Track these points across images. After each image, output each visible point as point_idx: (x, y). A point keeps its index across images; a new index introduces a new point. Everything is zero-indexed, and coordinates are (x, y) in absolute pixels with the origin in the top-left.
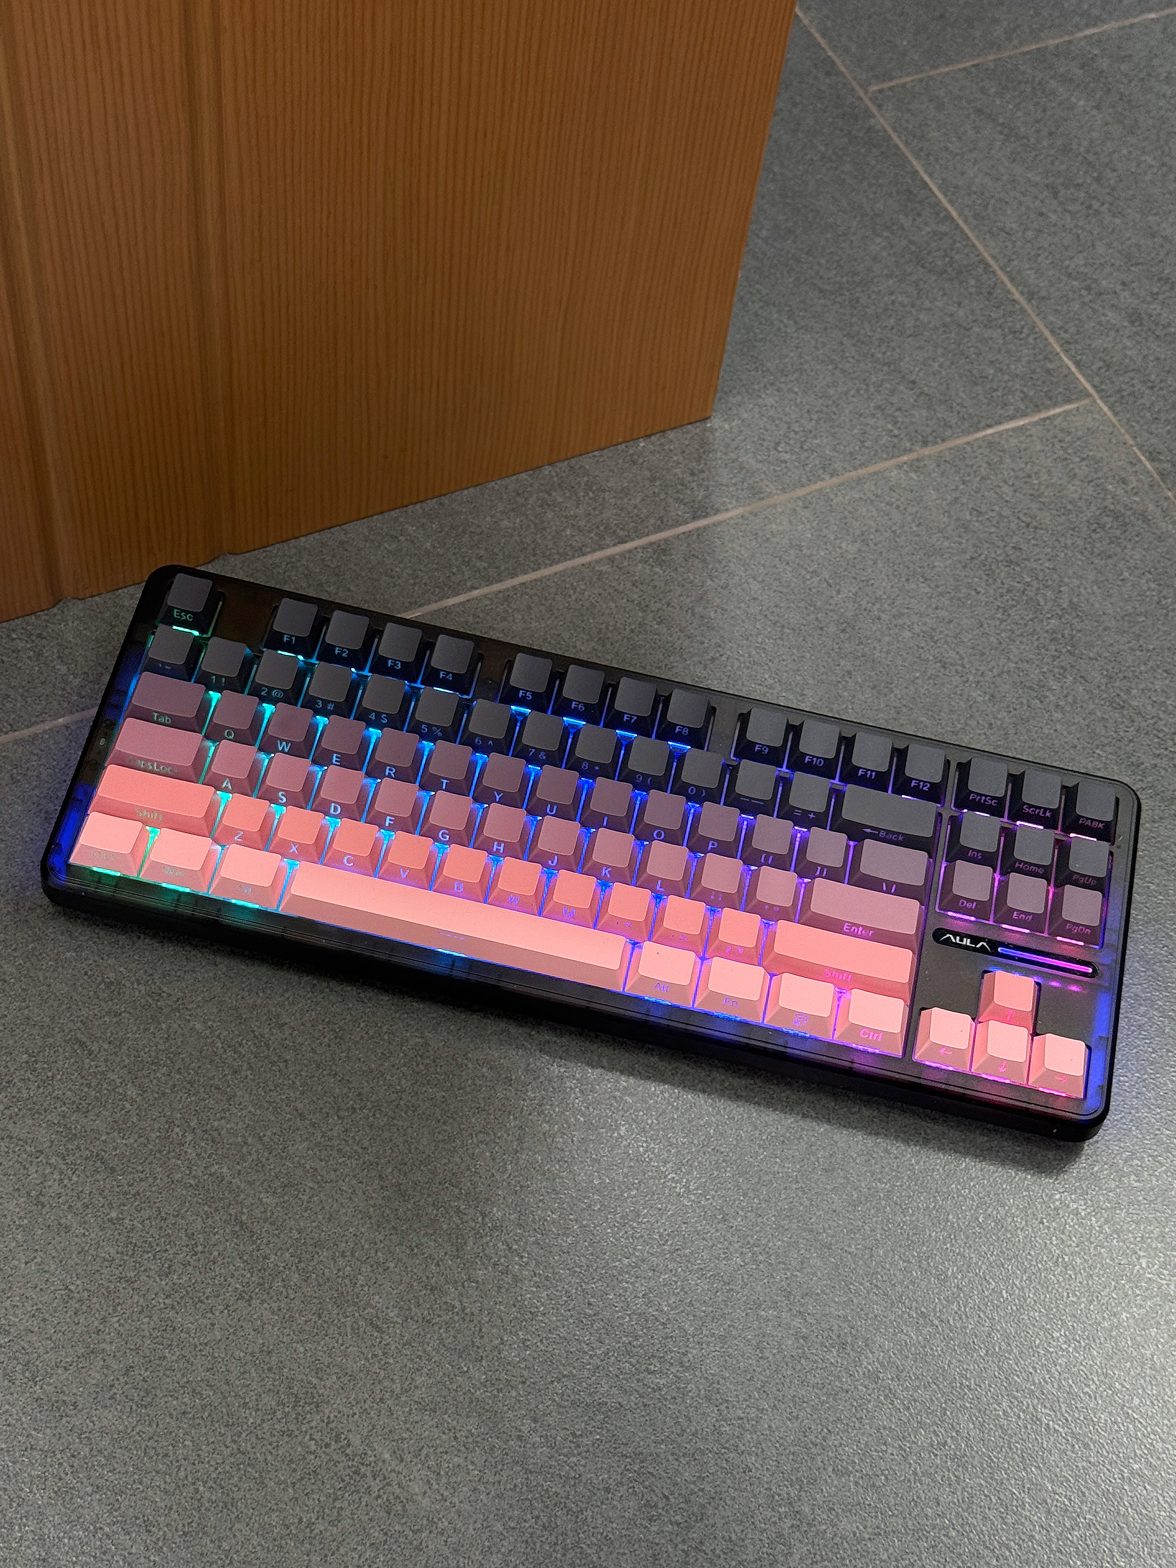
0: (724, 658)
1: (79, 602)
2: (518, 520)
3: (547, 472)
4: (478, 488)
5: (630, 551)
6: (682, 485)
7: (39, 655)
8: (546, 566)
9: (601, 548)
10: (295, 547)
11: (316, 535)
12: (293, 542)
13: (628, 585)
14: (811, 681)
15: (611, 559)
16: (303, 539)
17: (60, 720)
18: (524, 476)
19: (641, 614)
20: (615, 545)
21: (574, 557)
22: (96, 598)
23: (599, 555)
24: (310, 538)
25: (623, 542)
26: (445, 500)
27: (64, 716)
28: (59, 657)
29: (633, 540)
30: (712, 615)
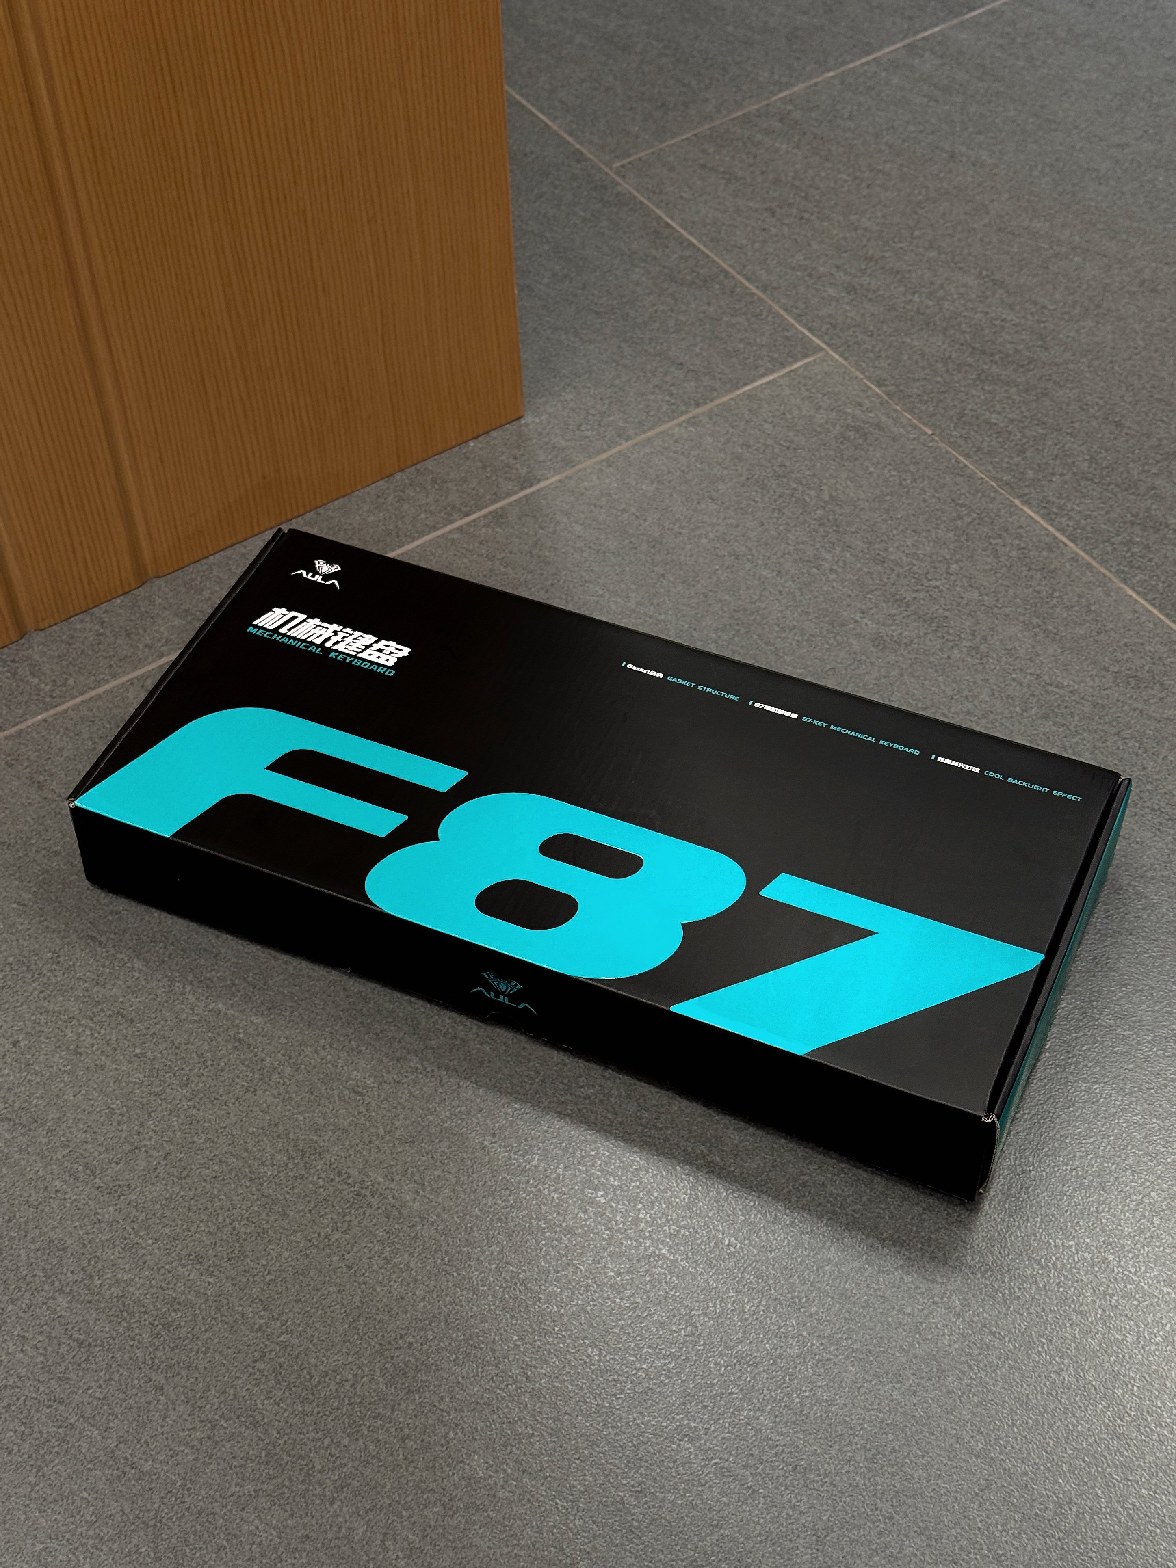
0: (561, 581)
1: (40, 632)
2: (381, 515)
3: (399, 477)
4: (346, 498)
5: (474, 521)
6: (508, 467)
7: (15, 674)
8: (409, 543)
9: (451, 522)
10: (206, 564)
11: (222, 553)
12: (204, 561)
13: (476, 544)
14: (633, 587)
15: (460, 529)
16: (212, 557)
17: (39, 717)
18: (381, 483)
19: (490, 563)
20: (461, 519)
21: (430, 533)
22: (54, 627)
23: (449, 528)
24: (217, 556)
25: (467, 515)
26: (321, 511)
27: (41, 713)
28: (31, 673)
29: (475, 512)
30: (547, 554)
